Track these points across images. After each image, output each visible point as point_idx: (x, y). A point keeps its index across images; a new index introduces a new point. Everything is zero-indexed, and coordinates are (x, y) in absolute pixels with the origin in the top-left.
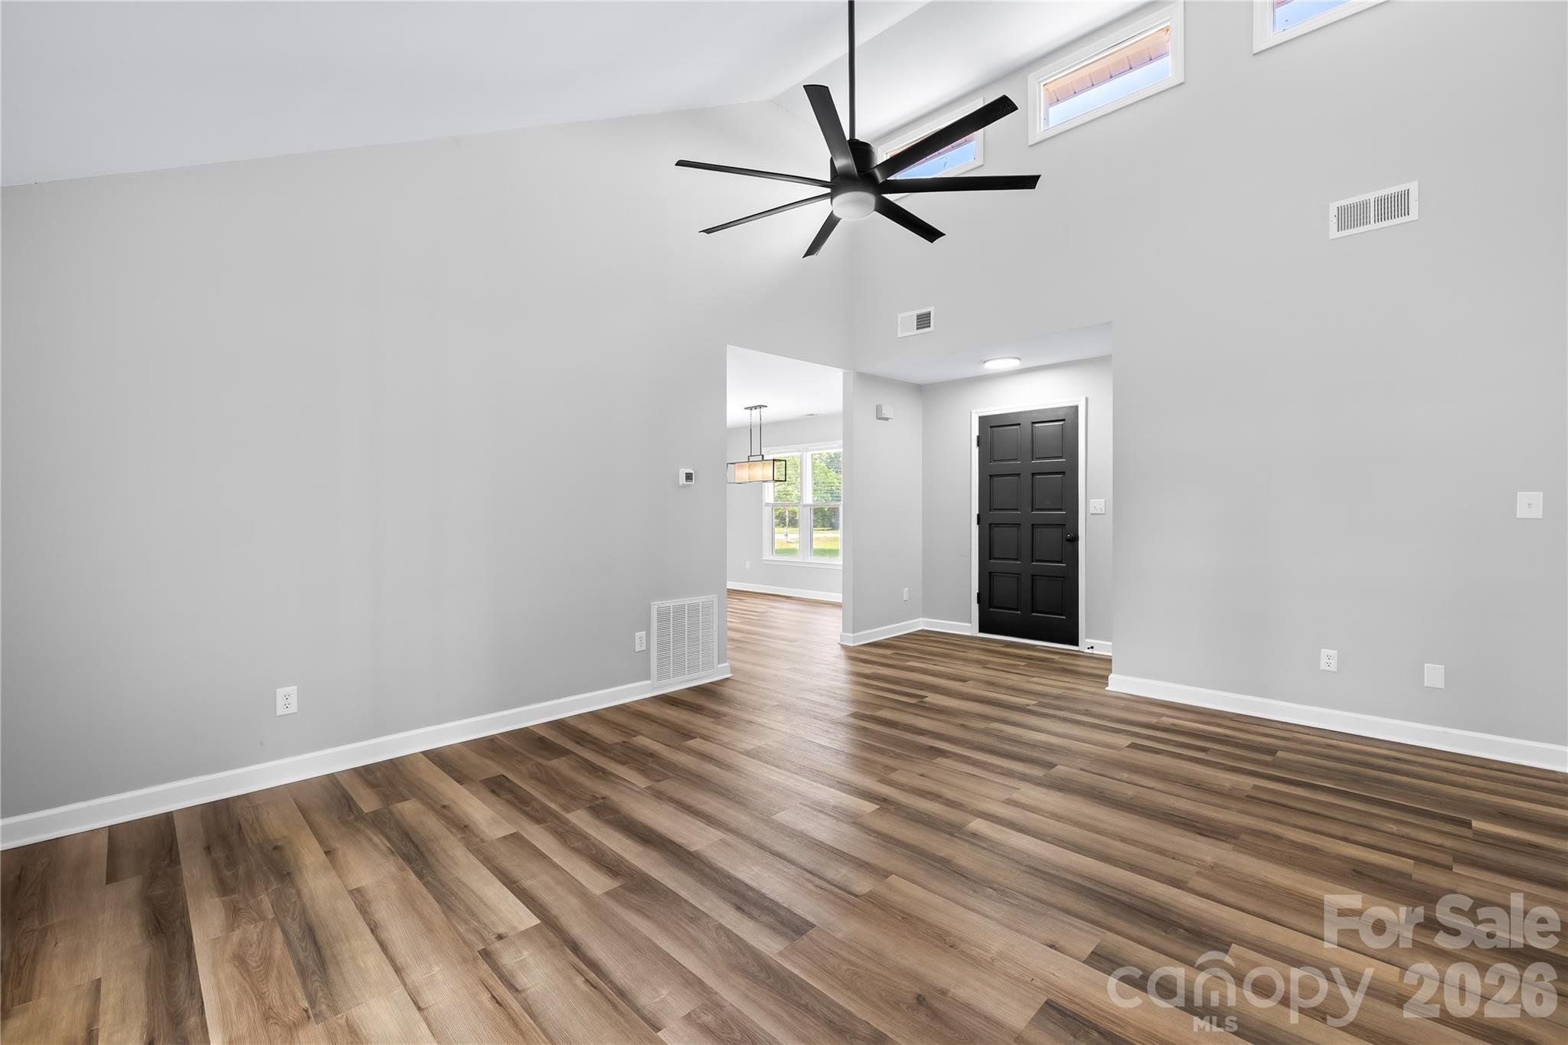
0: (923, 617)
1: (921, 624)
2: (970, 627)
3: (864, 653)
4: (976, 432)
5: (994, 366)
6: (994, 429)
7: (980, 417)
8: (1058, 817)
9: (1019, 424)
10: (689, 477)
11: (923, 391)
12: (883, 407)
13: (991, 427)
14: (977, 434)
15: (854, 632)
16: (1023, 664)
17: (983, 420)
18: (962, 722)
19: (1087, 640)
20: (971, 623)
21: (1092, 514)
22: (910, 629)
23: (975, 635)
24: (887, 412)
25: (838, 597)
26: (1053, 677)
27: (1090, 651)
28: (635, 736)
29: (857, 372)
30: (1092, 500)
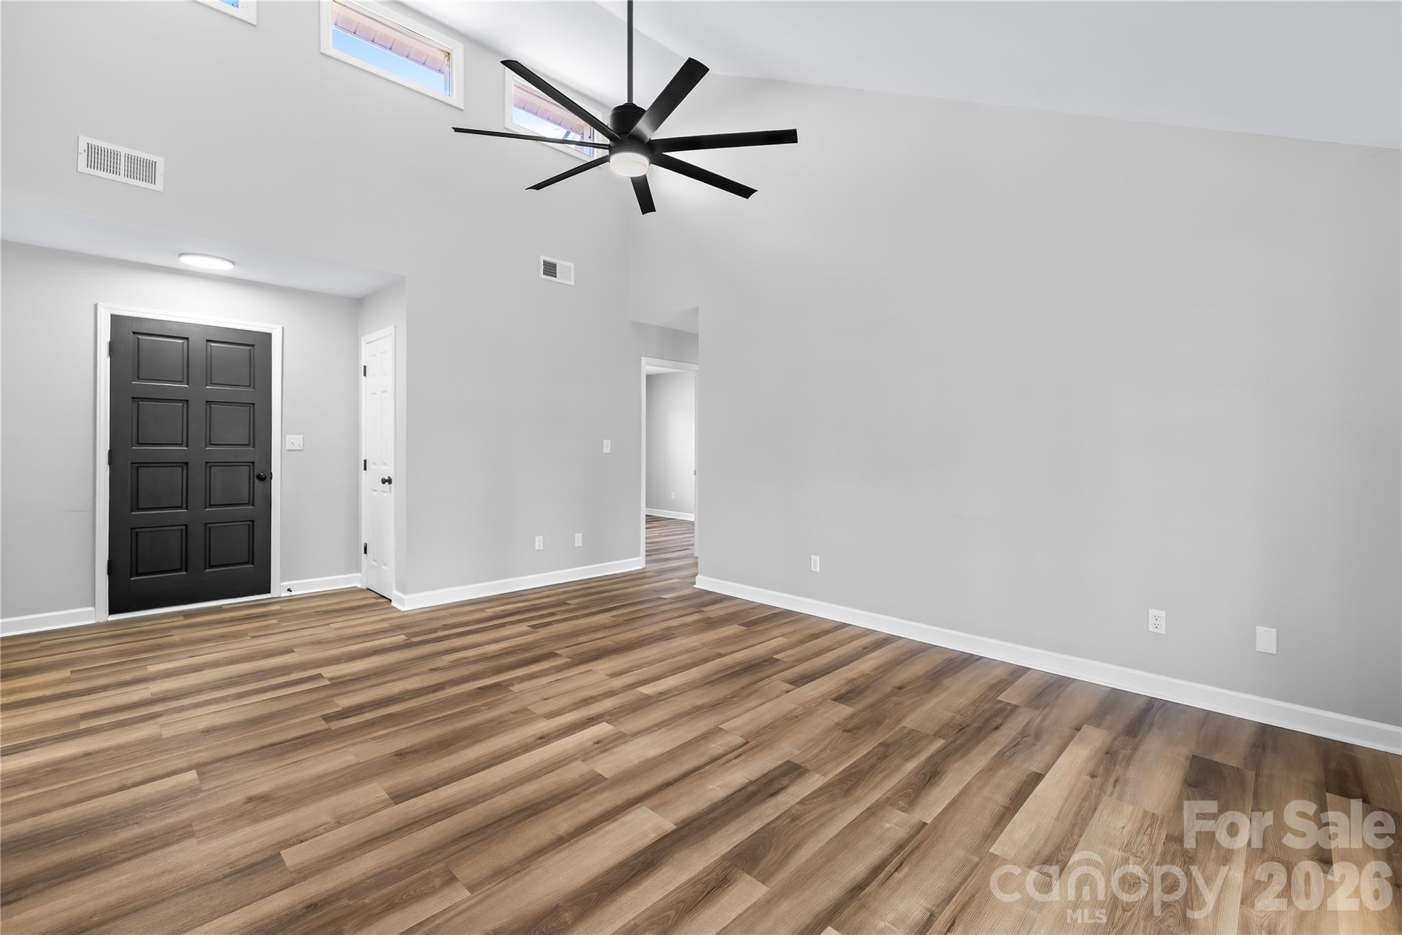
2: (96, 612)
4: (104, 336)
5: (194, 261)
6: (141, 337)
7: (112, 315)
9: (185, 338)
13: (133, 332)
14: (108, 338)
17: (119, 319)
19: (283, 583)
20: (94, 605)
21: (289, 451)
27: (288, 594)
30: (288, 436)
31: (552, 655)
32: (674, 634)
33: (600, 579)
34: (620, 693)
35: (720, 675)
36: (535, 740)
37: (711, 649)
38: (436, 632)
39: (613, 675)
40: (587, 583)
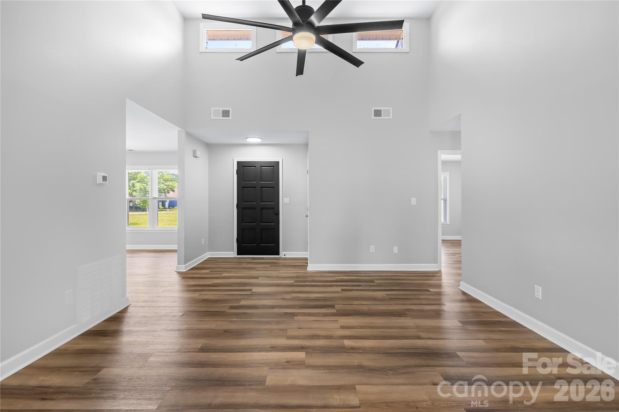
0: (209, 252)
1: (208, 255)
2: (232, 254)
3: (190, 274)
4: (235, 168)
5: (251, 140)
6: (244, 167)
7: (237, 162)
8: (362, 327)
9: (255, 166)
10: (104, 178)
11: (210, 147)
12: (197, 151)
13: (243, 166)
14: (236, 169)
15: (185, 264)
16: (269, 266)
17: (238, 163)
18: (282, 297)
19: (283, 252)
20: (233, 251)
21: (285, 204)
22: (205, 258)
23: (235, 257)
24: (198, 154)
25: (175, 247)
26: (286, 269)
27: (284, 257)
28: (99, 371)
29: (186, 132)
30: (284, 198)
31: (333, 306)
32: (407, 314)
33: (406, 272)
34: (336, 339)
35: (401, 351)
36: (269, 348)
37: (418, 331)
38: (306, 282)
39: (343, 327)
40: (397, 273)
